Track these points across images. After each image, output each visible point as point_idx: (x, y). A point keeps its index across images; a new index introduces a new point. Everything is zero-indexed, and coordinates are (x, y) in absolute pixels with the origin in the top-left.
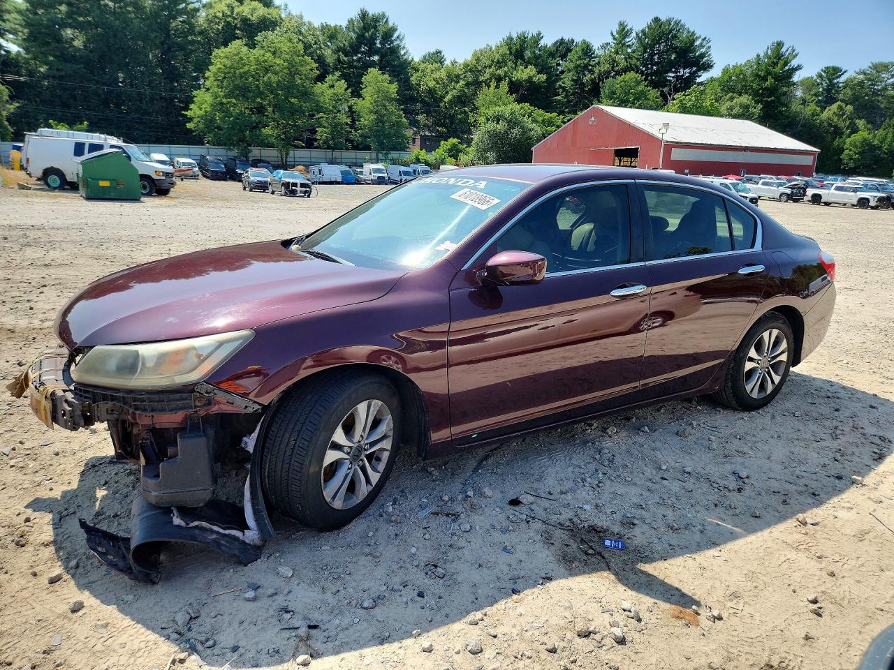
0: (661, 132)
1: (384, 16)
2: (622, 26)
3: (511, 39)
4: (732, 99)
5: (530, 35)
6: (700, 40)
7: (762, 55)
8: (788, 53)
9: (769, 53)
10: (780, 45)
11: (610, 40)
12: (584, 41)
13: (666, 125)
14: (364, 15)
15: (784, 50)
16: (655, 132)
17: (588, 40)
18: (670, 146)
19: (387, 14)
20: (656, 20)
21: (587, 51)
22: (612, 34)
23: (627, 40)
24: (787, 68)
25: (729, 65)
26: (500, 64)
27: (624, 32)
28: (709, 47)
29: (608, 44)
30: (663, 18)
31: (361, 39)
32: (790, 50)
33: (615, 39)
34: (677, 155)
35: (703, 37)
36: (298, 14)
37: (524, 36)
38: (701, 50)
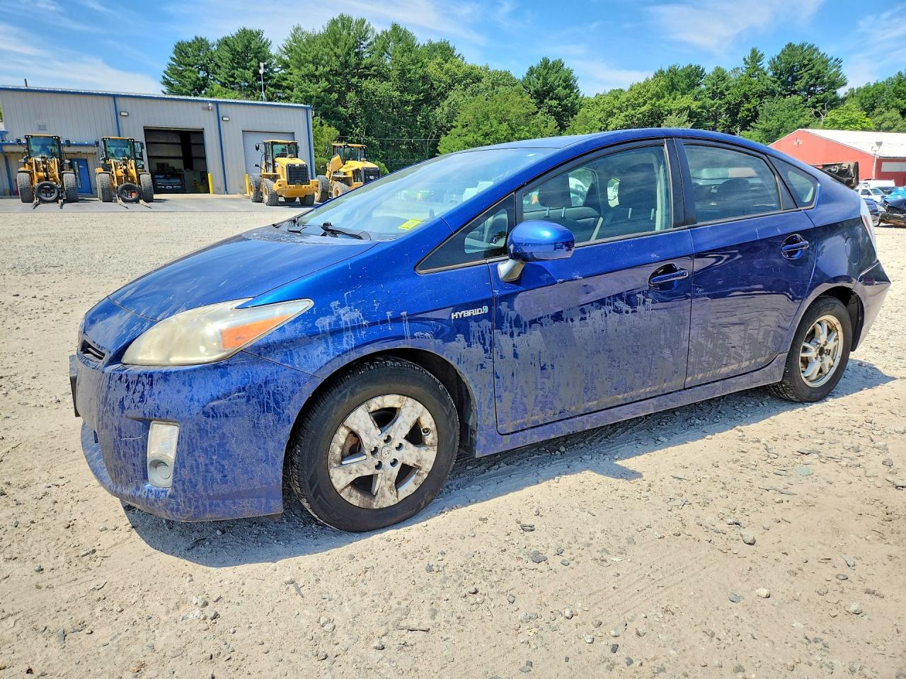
0: (874, 149)
1: (560, 60)
2: (754, 52)
3: (661, 72)
4: (881, 113)
5: (681, 68)
6: (832, 61)
11: (742, 64)
12: (718, 69)
13: (879, 144)
14: (545, 63)
16: (868, 150)
17: (722, 67)
18: (881, 161)
19: (563, 61)
20: (790, 45)
21: (721, 76)
22: (744, 59)
23: (759, 64)
25: (869, 83)
26: (659, 96)
27: (755, 57)
28: (840, 67)
29: (738, 68)
30: (797, 43)
31: (545, 84)
33: (746, 63)
34: (886, 167)
35: (835, 58)
36: (484, 65)
37: (674, 69)
38: (834, 70)
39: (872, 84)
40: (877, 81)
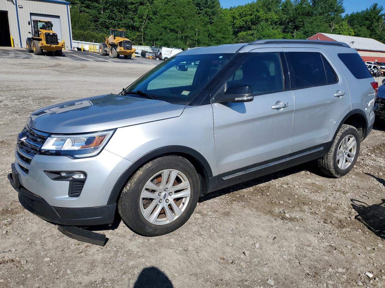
0: (350, 45)
7: (369, 9)
8: (379, 9)
9: (372, 7)
10: (376, 5)
13: (353, 42)
15: (378, 7)
21: (288, 3)
24: (380, 14)
25: (353, 12)
28: (342, 3)
32: (381, 7)
38: (339, 5)
39: (355, 13)
40: (357, 12)
